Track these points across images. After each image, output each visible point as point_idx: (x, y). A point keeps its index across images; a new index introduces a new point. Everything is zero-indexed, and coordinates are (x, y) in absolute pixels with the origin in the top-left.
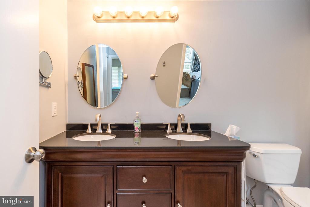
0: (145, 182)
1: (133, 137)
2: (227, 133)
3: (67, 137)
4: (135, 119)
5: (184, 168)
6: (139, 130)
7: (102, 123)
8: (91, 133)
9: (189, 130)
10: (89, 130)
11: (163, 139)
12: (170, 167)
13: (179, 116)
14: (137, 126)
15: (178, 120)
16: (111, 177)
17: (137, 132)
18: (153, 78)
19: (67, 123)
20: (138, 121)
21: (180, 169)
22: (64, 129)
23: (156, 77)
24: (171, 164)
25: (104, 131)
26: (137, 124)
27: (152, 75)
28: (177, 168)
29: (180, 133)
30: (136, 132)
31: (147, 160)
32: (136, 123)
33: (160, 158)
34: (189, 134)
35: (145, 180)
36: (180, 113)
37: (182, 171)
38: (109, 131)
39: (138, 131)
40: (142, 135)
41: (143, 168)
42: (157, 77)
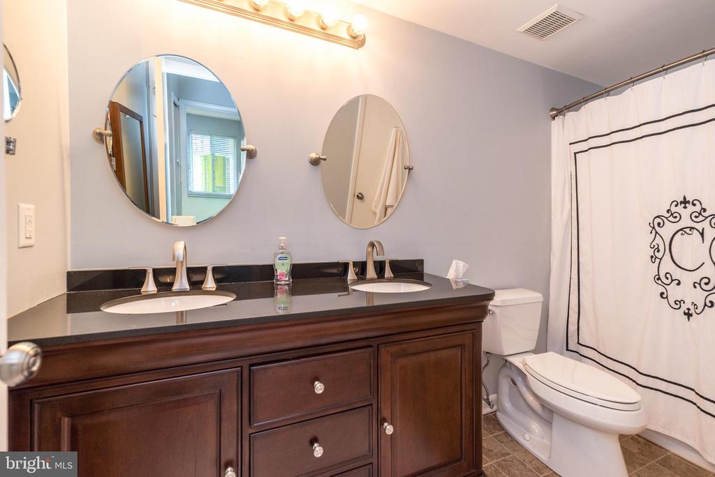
0: (321, 392)
1: (273, 297)
2: (451, 275)
3: (68, 312)
4: (276, 254)
5: (394, 349)
6: (287, 279)
7: (188, 266)
8: (156, 292)
9: (388, 273)
10: (150, 286)
11: (339, 296)
12: (371, 349)
13: (372, 245)
14: (282, 269)
15: (368, 253)
16: (235, 396)
17: (283, 283)
18: (315, 162)
19: (69, 270)
20: (286, 258)
21: (388, 352)
22: (61, 289)
23: (322, 161)
24: (371, 344)
25: (196, 286)
26: (283, 265)
27: (314, 155)
28: (383, 350)
29: (372, 281)
30: (281, 285)
31: (324, 341)
32: (282, 261)
33: (350, 332)
34: (390, 280)
35: (319, 388)
36: (373, 239)
37: (391, 354)
38: (210, 284)
39: (285, 281)
40: (294, 291)
41: (313, 360)
42: (325, 160)
